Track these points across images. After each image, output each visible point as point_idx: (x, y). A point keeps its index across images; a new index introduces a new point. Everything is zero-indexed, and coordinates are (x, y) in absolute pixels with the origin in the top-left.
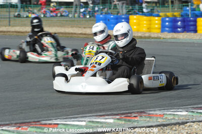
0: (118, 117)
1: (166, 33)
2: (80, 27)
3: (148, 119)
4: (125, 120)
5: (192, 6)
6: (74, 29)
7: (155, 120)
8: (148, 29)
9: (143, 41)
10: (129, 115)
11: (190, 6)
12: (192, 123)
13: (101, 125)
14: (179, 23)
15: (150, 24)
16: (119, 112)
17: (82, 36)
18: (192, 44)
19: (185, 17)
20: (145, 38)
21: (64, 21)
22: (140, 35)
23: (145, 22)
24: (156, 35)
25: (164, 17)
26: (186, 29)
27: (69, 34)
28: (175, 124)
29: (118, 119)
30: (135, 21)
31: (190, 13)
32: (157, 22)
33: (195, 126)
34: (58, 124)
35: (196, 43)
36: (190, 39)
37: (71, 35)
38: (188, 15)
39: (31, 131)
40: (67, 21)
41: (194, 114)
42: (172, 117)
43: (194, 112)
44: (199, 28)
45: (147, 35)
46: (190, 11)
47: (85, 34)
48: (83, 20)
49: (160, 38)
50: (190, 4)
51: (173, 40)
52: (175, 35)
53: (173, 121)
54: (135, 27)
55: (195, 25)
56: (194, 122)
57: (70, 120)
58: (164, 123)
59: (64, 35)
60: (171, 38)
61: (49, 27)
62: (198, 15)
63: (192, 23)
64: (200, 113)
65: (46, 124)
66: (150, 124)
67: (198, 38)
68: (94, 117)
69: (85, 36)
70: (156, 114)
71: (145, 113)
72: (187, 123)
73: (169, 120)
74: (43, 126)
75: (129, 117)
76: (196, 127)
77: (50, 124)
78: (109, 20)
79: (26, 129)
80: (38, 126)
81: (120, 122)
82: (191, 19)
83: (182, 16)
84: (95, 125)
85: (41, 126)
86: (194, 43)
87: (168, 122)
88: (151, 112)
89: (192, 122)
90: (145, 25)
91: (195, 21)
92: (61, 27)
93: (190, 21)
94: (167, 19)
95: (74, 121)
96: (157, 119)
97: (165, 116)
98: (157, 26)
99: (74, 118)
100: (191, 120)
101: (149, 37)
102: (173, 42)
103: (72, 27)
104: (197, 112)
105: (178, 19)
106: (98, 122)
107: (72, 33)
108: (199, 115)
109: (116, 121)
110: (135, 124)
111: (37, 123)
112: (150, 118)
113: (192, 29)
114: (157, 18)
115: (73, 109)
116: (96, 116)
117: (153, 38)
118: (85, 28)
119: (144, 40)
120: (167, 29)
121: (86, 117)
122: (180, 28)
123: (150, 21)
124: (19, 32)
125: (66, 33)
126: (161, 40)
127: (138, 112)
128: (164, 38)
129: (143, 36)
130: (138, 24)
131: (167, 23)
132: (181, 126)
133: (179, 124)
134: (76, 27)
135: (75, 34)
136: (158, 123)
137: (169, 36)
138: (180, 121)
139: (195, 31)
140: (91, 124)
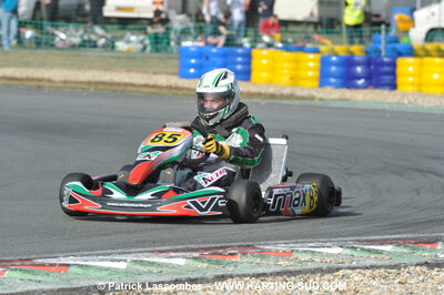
0: (196, 254)
1: (329, 88)
2: (145, 72)
3: (258, 260)
4: (209, 261)
5: (387, 31)
6: (134, 74)
7: (271, 263)
8: (291, 79)
9: (274, 104)
10: (220, 251)
11: (383, 32)
12: (350, 271)
13: (159, 269)
14: (359, 69)
15: (297, 69)
16: (202, 246)
17: (145, 90)
18: (379, 114)
19: (373, 55)
20: (282, 97)
21: (112, 57)
22: (271, 90)
23: (286, 65)
24: (305, 93)
25: (326, 54)
26: (373, 81)
27: (119, 84)
28: (313, 272)
29: (195, 258)
30: (265, 61)
31: (382, 46)
32: (311, 64)
33: (356, 276)
34: (68, 265)
35: (389, 112)
36: (376, 103)
37: (122, 88)
38: (380, 52)
39: (11, 278)
40: (118, 58)
41: (356, 254)
42: (308, 257)
43: (356, 248)
44: (400, 80)
45: (287, 91)
46: (383, 42)
47: (153, 86)
48: (152, 58)
49: (313, 98)
50: (383, 27)
51: (339, 104)
52: (348, 93)
53: (310, 266)
54: (264, 75)
55: (393, 74)
56: (354, 268)
57: (95, 258)
58: (291, 268)
59: (108, 87)
60: (339, 100)
61: (79, 69)
62: (403, 51)
63: (387, 69)
64: (369, 251)
65: (43, 265)
66: (260, 270)
67: (396, 101)
68: (147, 254)
69: (152, 90)
70: (277, 251)
71: (255, 248)
72: (338, 269)
73: (301, 262)
74: (36, 269)
75: (220, 254)
76: (356, 278)
77: (51, 265)
78: (207, 58)
79: (2, 273)
80: (27, 268)
81: (199, 265)
82: (386, 60)
83: (367, 52)
84: (145, 269)
85: (32, 268)
86: (384, 110)
87: (298, 267)
88: (266, 247)
89: (349, 268)
90: (286, 71)
91: (393, 65)
92: (106, 70)
93: (383, 64)
94: (334, 59)
95: (102, 260)
96: (277, 261)
97: (295, 255)
98: (310, 73)
99: (104, 255)
100: (347, 264)
101: (291, 97)
102: (340, 108)
103: (128, 71)
104: (362, 249)
105: (356, 58)
106: (152, 264)
107: (126, 84)
108: (366, 254)
109: (190, 262)
110: (230, 270)
111: (26, 263)
112: (263, 257)
113: (388, 82)
114: (311, 56)
115: (107, 237)
116: (152, 252)
117: (297, 98)
118: (155, 73)
119: (278, 102)
120: (333, 80)
121: (130, 253)
122: (359, 78)
123: (297, 61)
124: (11, 79)
125: (112, 84)
126: (316, 102)
127: (240, 246)
128: (321, 99)
129: (278, 93)
130: (271, 69)
131: (333, 68)
132: (327, 276)
133: (322, 271)
134: (137, 72)
135: (132, 85)
136: (279, 269)
137: (334, 94)
138: (324, 266)
139: (393, 86)
140: (138, 267)
